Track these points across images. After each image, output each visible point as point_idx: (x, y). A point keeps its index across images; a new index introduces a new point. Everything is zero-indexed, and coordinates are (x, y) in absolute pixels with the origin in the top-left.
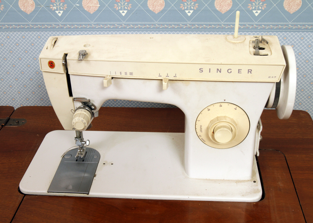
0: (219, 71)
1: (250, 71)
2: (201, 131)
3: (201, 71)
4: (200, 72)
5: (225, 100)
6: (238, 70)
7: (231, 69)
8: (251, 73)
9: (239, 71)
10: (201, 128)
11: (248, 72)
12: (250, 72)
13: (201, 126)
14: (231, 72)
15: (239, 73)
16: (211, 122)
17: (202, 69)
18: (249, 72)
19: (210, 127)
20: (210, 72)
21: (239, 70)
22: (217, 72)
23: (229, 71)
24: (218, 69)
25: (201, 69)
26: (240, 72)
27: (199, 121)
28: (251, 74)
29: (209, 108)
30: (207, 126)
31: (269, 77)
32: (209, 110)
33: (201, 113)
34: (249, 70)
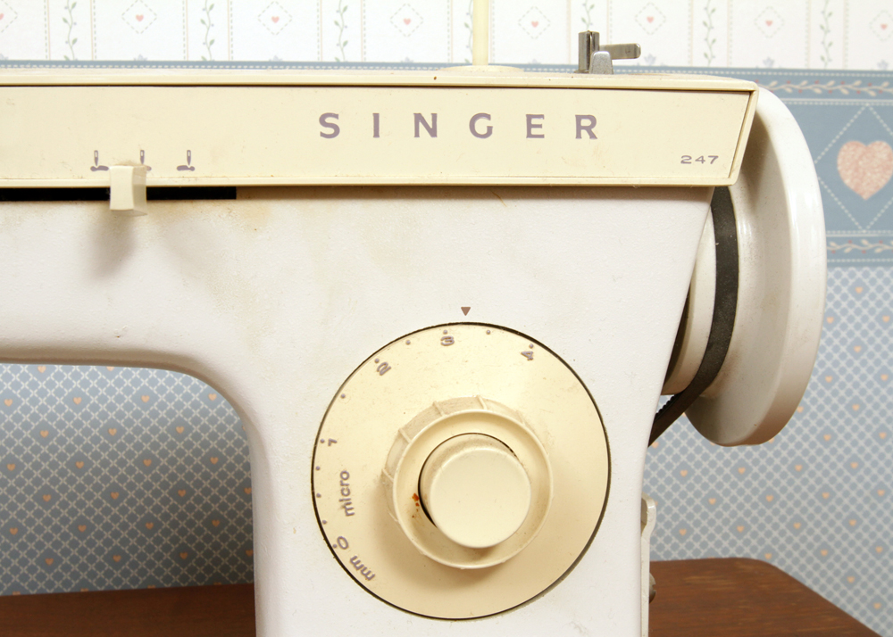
0: (426, 125)
1: (585, 125)
2: (347, 507)
3: (330, 131)
4: (323, 135)
5: (466, 310)
6: (525, 118)
7: (488, 117)
8: (593, 136)
9: (530, 126)
10: (345, 491)
11: (579, 128)
12: (589, 129)
13: (345, 475)
14: (490, 129)
15: (529, 135)
16: (400, 435)
17: (336, 116)
18: (584, 133)
19: (395, 464)
20: (376, 134)
21: (529, 117)
22: (417, 135)
23: (481, 126)
24: (419, 118)
25: (329, 120)
26: (534, 131)
27: (331, 442)
28: (593, 141)
29: (383, 357)
30: (377, 468)
31: (686, 160)
32: (384, 369)
33: (343, 392)
34: (579, 118)
